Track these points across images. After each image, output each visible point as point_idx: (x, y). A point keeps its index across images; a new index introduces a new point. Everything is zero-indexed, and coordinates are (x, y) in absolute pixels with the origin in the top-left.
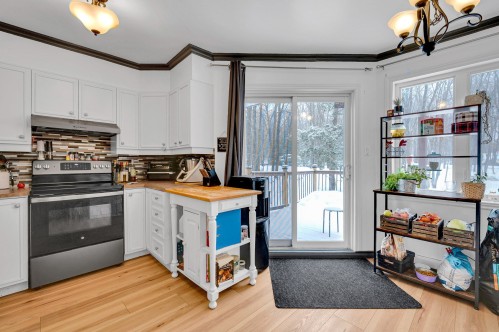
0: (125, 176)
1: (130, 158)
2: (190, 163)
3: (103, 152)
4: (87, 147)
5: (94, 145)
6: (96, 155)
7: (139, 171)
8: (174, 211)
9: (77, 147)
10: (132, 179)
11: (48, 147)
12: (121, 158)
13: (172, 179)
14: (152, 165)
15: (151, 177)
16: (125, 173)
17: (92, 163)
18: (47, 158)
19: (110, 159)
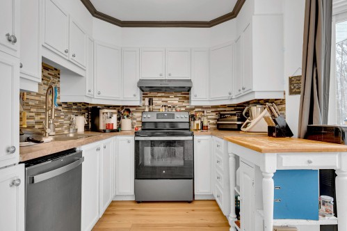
0: (198, 125)
1: (203, 109)
2: (255, 110)
3: (184, 104)
4: (174, 100)
5: (177, 99)
6: (180, 107)
7: (212, 121)
8: (232, 160)
9: (166, 102)
10: (203, 128)
11: (151, 102)
12: (196, 110)
13: (238, 129)
14: (221, 115)
15: (220, 127)
16: (198, 122)
17: (175, 113)
18: (150, 111)
19: (188, 110)
